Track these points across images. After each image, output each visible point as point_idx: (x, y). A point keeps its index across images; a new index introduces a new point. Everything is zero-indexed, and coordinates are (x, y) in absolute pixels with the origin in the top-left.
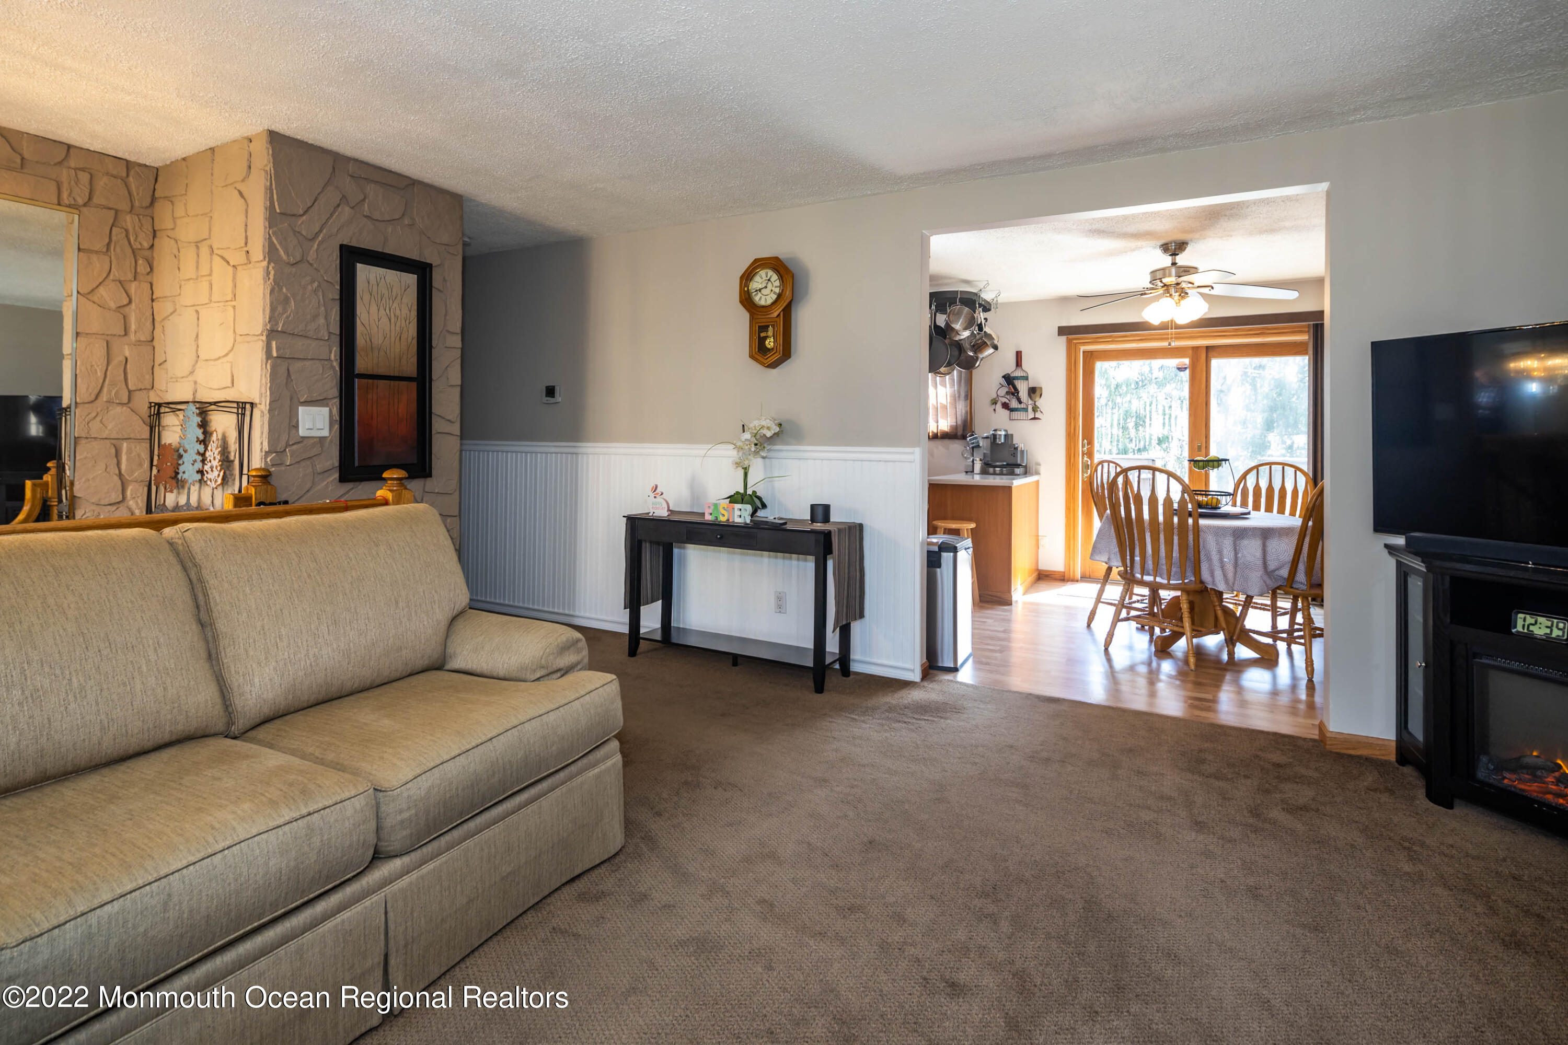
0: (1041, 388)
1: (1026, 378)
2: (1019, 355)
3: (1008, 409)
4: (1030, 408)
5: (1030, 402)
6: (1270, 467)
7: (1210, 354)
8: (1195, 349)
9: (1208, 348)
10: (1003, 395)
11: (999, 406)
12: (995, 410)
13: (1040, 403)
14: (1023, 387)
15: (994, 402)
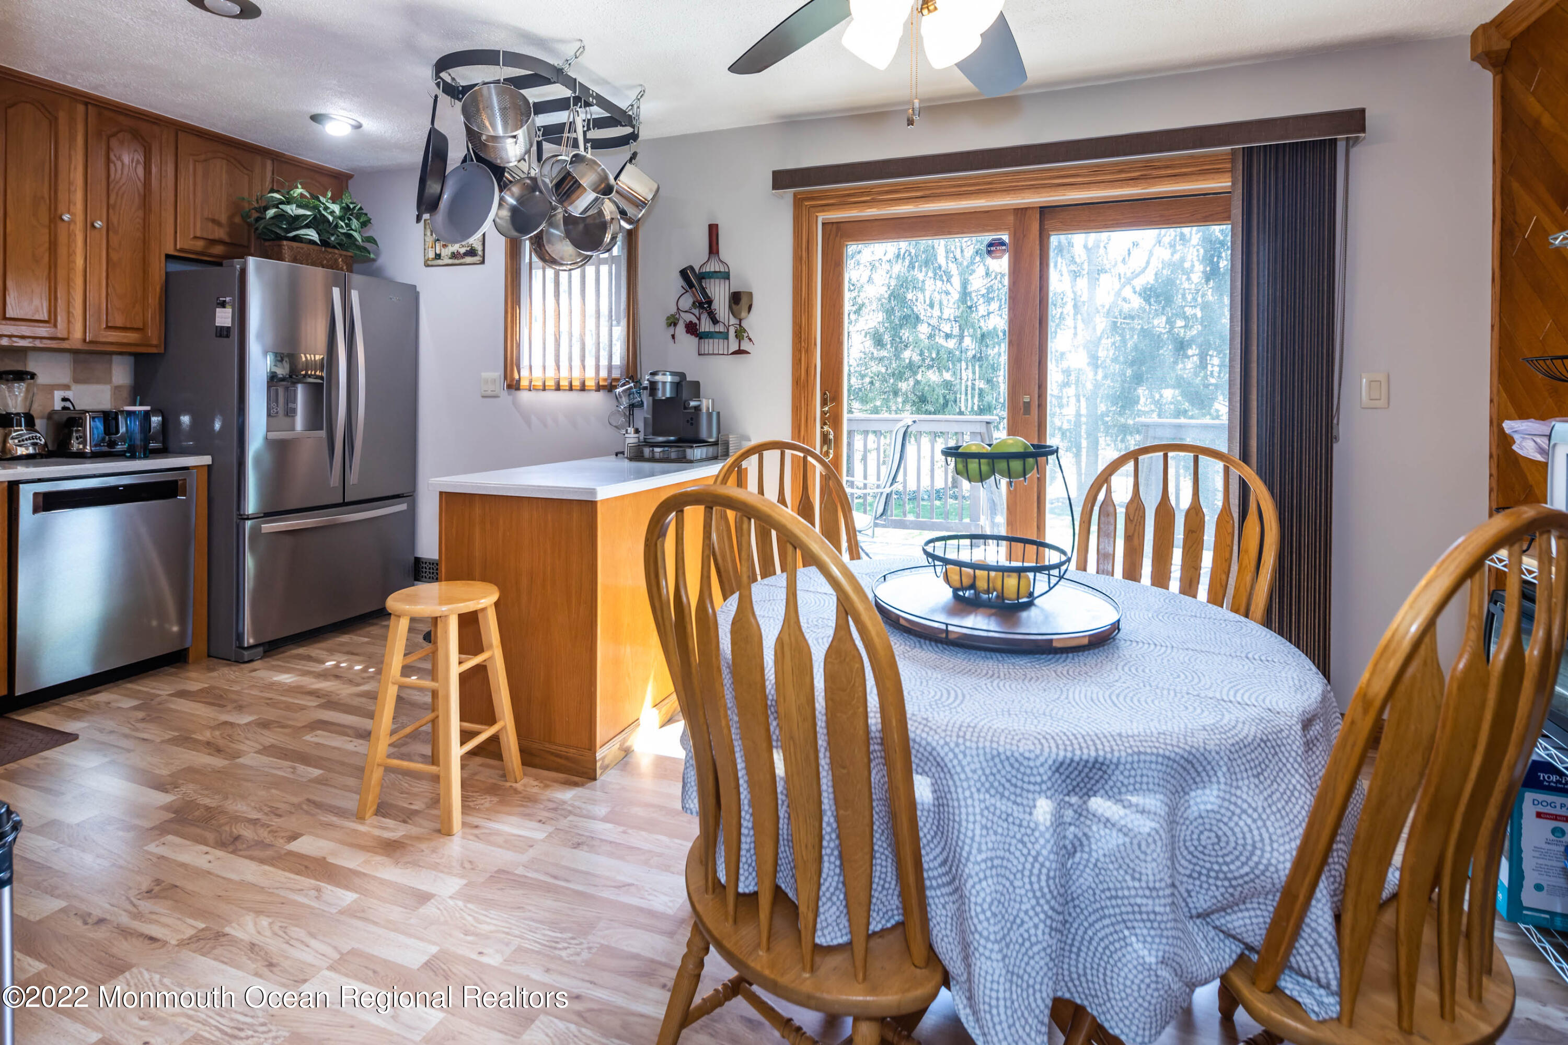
0: (750, 295)
1: (726, 276)
2: (713, 230)
3: (697, 335)
4: (732, 331)
5: (733, 321)
6: (1166, 456)
7: (1048, 224)
8: (1021, 212)
9: (1045, 211)
10: (687, 308)
11: (681, 329)
12: (673, 336)
13: (752, 322)
14: (719, 294)
15: (672, 322)
